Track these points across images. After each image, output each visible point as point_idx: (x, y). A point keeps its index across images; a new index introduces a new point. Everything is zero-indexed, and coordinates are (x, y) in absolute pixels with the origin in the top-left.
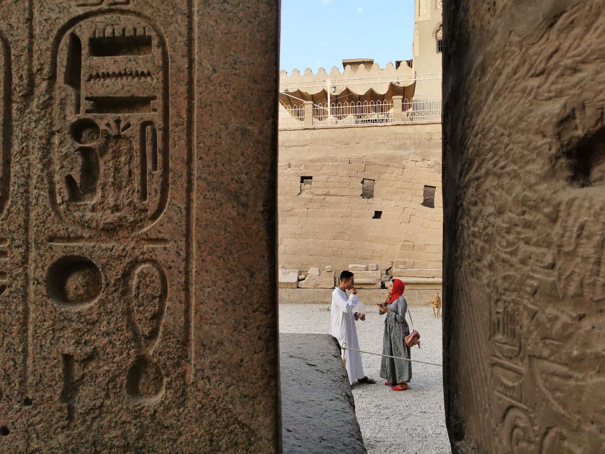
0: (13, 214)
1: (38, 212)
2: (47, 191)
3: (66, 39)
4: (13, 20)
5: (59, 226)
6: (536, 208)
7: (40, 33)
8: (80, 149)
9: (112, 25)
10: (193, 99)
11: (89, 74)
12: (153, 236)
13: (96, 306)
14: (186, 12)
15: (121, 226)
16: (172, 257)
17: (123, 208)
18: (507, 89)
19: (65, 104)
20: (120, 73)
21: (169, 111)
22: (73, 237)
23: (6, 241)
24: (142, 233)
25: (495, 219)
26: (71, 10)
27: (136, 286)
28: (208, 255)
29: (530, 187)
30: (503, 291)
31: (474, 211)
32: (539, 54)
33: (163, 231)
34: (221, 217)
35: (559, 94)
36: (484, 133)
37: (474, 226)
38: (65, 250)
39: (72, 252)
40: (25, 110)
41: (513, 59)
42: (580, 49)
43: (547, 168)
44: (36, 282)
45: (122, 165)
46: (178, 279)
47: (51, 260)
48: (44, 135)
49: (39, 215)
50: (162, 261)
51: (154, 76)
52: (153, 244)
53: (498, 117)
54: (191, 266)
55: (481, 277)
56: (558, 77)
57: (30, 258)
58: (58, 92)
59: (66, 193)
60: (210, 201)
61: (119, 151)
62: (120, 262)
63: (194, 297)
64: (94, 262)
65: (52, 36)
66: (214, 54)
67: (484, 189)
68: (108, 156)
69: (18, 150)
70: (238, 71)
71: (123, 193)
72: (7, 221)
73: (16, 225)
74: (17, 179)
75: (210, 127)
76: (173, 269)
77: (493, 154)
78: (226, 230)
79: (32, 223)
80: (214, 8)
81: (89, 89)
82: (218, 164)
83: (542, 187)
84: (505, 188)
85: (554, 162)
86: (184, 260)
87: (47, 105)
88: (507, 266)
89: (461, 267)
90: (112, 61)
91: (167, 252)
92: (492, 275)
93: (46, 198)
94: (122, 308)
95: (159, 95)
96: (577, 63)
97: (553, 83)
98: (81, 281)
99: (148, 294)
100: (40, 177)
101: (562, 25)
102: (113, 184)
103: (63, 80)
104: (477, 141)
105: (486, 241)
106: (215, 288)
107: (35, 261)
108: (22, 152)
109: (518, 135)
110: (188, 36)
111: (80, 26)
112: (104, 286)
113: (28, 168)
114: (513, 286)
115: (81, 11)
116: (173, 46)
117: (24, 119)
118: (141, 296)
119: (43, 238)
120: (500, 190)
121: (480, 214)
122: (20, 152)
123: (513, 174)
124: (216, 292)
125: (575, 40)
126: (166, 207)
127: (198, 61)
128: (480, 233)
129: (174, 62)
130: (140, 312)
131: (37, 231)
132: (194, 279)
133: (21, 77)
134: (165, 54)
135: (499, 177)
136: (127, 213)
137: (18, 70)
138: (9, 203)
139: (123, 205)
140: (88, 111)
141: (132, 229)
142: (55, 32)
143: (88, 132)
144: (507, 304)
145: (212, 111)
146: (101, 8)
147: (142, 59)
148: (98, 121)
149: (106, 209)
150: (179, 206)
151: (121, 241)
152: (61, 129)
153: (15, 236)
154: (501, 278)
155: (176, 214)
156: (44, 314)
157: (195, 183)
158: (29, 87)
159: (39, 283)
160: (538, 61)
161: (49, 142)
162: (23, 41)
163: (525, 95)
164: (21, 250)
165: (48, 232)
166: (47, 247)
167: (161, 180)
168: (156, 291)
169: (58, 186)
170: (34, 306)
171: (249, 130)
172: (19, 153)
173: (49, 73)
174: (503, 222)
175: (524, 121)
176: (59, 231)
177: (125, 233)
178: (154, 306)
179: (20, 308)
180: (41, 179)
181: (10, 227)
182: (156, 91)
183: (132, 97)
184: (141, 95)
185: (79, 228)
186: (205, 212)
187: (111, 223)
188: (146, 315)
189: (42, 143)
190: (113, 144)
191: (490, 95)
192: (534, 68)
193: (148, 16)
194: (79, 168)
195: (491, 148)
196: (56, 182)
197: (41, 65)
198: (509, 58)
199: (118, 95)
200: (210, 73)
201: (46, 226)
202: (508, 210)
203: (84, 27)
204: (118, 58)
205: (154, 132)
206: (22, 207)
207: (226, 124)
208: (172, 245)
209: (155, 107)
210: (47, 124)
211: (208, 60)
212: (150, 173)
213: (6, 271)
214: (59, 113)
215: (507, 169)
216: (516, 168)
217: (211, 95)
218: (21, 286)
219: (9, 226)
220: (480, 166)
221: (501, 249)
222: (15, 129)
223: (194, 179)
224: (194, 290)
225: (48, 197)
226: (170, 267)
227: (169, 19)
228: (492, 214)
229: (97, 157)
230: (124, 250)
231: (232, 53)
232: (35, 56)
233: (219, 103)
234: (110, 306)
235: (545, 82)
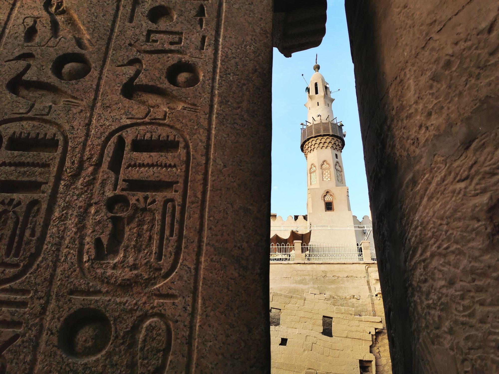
0: (42, 269)
1: (65, 268)
2: (77, 250)
3: (114, 139)
4: (75, 124)
5: (81, 281)
6: (484, 274)
7: (95, 133)
8: (112, 218)
9: (151, 132)
10: (207, 185)
11: (128, 163)
12: (164, 292)
13: (103, 358)
14: (207, 127)
15: (136, 282)
16: (179, 311)
17: (141, 266)
18: (438, 192)
19: (105, 183)
20: (153, 164)
21: (187, 193)
22: (92, 291)
23: (30, 293)
24: (154, 289)
25: (447, 290)
26: (121, 121)
27: (144, 338)
28: (212, 310)
29: (476, 259)
30: (467, 351)
31: (425, 287)
32: (461, 166)
33: (173, 288)
34: (225, 277)
35: (484, 191)
36: (424, 225)
37: (427, 299)
38: (83, 303)
39: (89, 304)
40: (71, 186)
41: (440, 172)
42: (493, 160)
43: (487, 243)
44: (49, 332)
45: (144, 232)
46: (183, 333)
47: (68, 312)
48: (83, 206)
49: (65, 271)
50: (170, 315)
51: (178, 168)
52: (162, 300)
53: (434, 213)
54: (195, 321)
55: (442, 342)
56: (480, 180)
57: (48, 309)
58: (101, 174)
59: (93, 252)
60: (216, 263)
61: (144, 221)
62: (131, 315)
63: (196, 351)
64: (108, 315)
65: (104, 136)
66: (225, 155)
67: (432, 268)
68: (133, 225)
69: (58, 216)
70: (242, 168)
71: (141, 255)
72: (35, 275)
73: (43, 278)
74: (52, 239)
75: (219, 205)
76: (179, 323)
77: (435, 240)
78: (228, 289)
79: (57, 277)
80: (227, 126)
81: (127, 173)
82: (224, 234)
83: (487, 257)
84: (452, 263)
85: (491, 239)
86: (189, 314)
87: (90, 183)
88: (467, 328)
89: (418, 339)
90: (148, 156)
91: (175, 306)
92: (453, 339)
93: (75, 256)
94: (127, 361)
95: (181, 180)
96: (494, 169)
97: (477, 184)
98: (91, 334)
99: (154, 347)
100: (73, 238)
101: (476, 146)
102: (135, 246)
103: (107, 167)
104: (418, 232)
105: (442, 310)
106: (216, 342)
107: (52, 312)
108: (61, 218)
109: (456, 223)
110: (207, 143)
111: (127, 131)
112: (112, 338)
113: (64, 231)
114: (477, 344)
115: (129, 122)
116: (195, 148)
117: (69, 193)
118: (146, 348)
119: (65, 291)
120: (448, 266)
121: (432, 288)
122: (60, 218)
123: (457, 252)
124: (217, 347)
125: (488, 155)
126: (178, 267)
127: (213, 159)
128: (434, 304)
129: (195, 159)
130: (144, 365)
131: (61, 284)
132: (197, 333)
133: (73, 163)
134: (188, 153)
135: (445, 256)
136: (143, 271)
137: (72, 156)
138: (40, 259)
139: (141, 264)
140: (123, 190)
141: (145, 285)
142: (107, 134)
143: (120, 205)
144: (473, 361)
145: (222, 194)
146: (144, 121)
147: (171, 155)
148: (130, 197)
149: (125, 268)
150: (189, 266)
151: (135, 296)
152: (99, 201)
153: (39, 288)
154: (464, 340)
155: (186, 273)
156: (51, 365)
157: (204, 248)
158: (78, 170)
159: (52, 334)
160: (462, 171)
161: (86, 211)
162: (80, 138)
163: (455, 195)
164: (42, 301)
165: (71, 286)
166: (67, 300)
167: (176, 244)
168: (161, 344)
169: (87, 247)
170: (43, 357)
171: (250, 209)
172: (58, 218)
173: (97, 161)
174: (456, 291)
175: (459, 212)
176: (80, 285)
177: (139, 289)
178: (158, 360)
179: (29, 359)
180: (73, 240)
181: (37, 280)
182: (179, 177)
183: (160, 181)
184: (167, 180)
185: (99, 283)
186: (211, 273)
187: (128, 280)
188: (149, 369)
189: (80, 212)
190: (139, 215)
191: (423, 199)
192: (459, 176)
193: (179, 128)
194: (108, 233)
195: (433, 235)
196: (86, 243)
197: (92, 155)
198: (436, 172)
199: (149, 179)
200: (221, 168)
201: (70, 281)
202: (459, 280)
203: (129, 132)
204: (152, 154)
205: (174, 207)
206: (51, 263)
207: (232, 204)
208: (180, 301)
209: (177, 189)
210: (87, 197)
211: (221, 159)
212: (167, 239)
213: (24, 321)
214: (99, 190)
215: (452, 249)
216: (459, 246)
217: (221, 183)
218: (35, 336)
219: (35, 279)
220: (424, 251)
221: (457, 314)
222: (59, 200)
223: (203, 245)
224: (196, 344)
225: (76, 255)
226: (177, 321)
227: (194, 132)
228: (443, 286)
229: (124, 225)
230: (136, 304)
231: (239, 156)
232: (88, 149)
233: (228, 188)
234: (115, 358)
235: (470, 184)
